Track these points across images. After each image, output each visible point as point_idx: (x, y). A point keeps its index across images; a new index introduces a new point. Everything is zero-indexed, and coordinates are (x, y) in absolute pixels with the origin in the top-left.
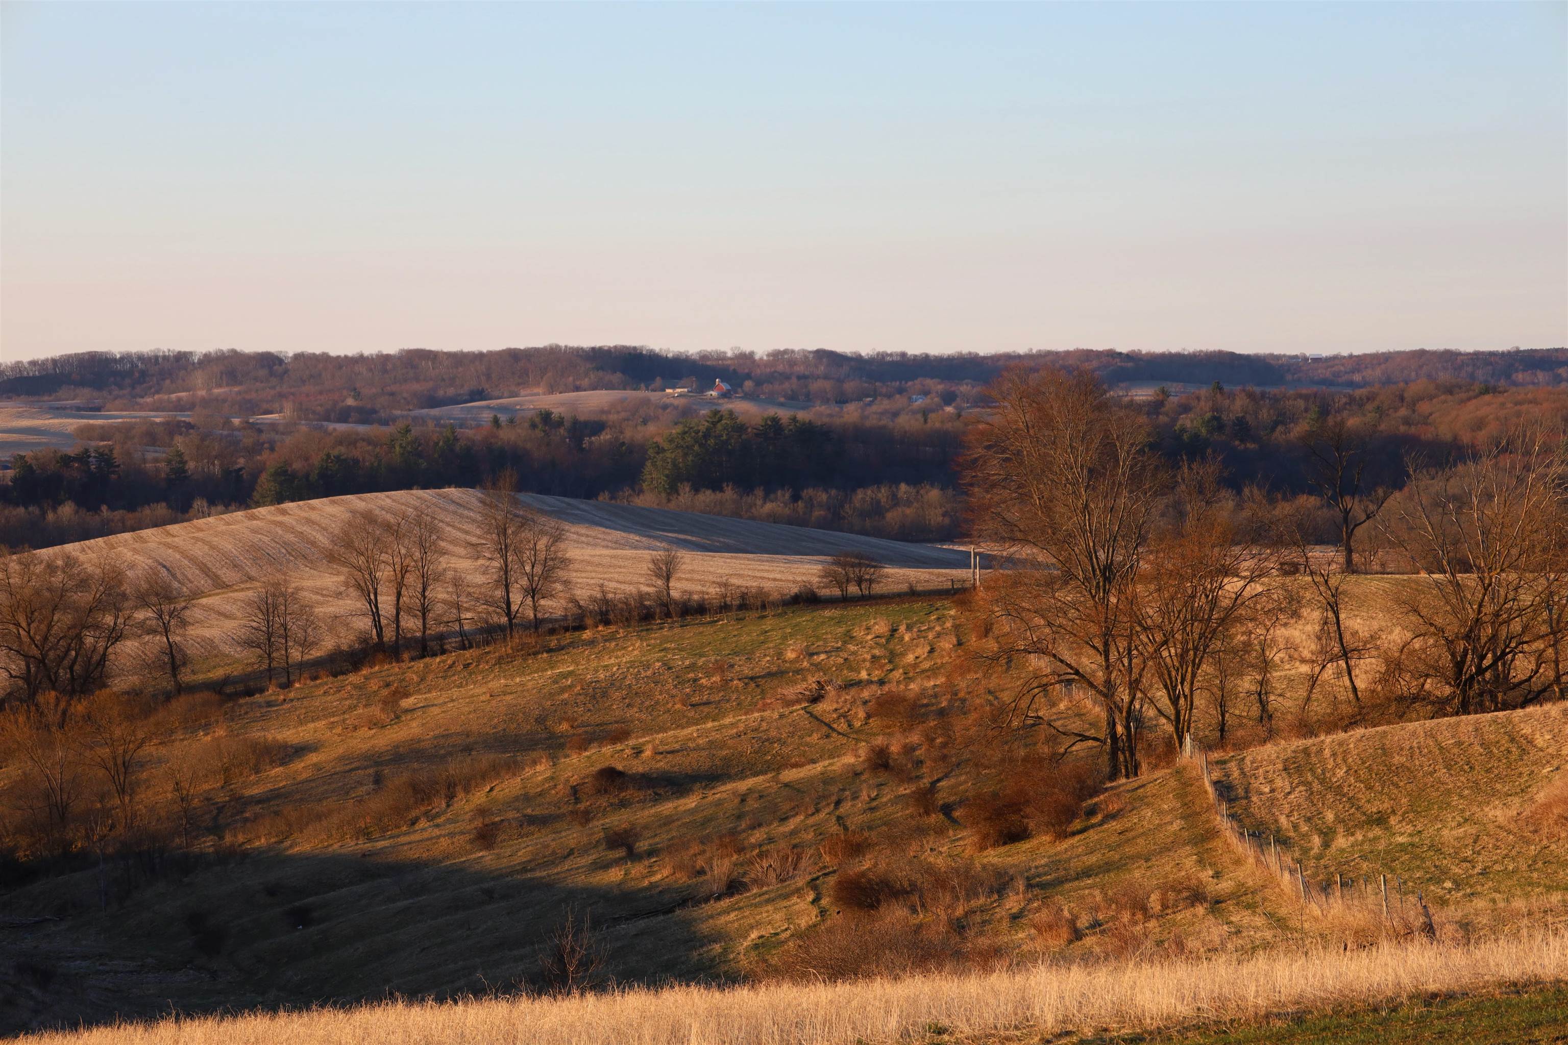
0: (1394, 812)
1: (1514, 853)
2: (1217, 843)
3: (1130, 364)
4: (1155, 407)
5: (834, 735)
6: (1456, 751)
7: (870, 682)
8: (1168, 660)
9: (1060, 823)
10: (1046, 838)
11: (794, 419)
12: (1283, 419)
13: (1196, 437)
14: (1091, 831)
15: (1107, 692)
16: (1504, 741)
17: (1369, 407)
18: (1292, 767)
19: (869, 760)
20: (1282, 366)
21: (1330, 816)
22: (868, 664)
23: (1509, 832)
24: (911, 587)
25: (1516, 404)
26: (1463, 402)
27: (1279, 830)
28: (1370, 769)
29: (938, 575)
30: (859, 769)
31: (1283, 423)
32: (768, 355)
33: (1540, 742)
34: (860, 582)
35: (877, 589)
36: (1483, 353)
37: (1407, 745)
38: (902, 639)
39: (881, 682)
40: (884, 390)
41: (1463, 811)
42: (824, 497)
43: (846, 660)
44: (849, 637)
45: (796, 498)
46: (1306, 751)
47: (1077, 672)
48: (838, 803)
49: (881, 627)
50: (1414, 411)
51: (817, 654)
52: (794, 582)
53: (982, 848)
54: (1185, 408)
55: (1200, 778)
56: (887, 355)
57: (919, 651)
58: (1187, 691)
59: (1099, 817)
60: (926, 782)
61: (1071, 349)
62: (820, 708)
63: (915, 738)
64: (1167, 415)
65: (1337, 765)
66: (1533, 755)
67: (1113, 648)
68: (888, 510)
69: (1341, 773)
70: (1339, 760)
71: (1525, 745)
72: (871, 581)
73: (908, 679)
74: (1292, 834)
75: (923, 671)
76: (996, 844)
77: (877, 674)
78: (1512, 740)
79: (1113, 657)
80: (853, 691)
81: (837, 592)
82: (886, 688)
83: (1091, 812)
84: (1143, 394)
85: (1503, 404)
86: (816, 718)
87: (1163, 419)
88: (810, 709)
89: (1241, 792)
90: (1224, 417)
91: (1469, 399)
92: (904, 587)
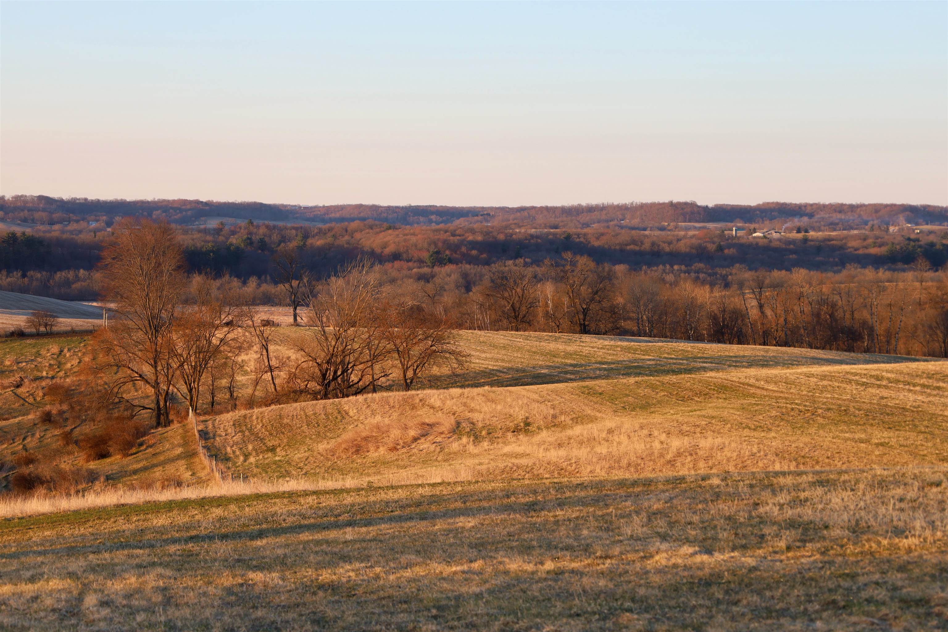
0: (279, 446)
1: (321, 465)
2: (197, 460)
3: (207, 208)
4: (218, 231)
5: (26, 404)
6: (313, 417)
7: (47, 378)
8: (187, 370)
9: (125, 449)
10: (119, 457)
11: (24, 234)
12: (284, 239)
13: (238, 248)
14: (140, 454)
15: (156, 385)
16: (336, 414)
17: (330, 234)
18: (236, 424)
19: (41, 417)
20: (288, 211)
21: (250, 447)
22: (47, 368)
23: (322, 455)
24: (72, 329)
25: (404, 235)
26: (377, 233)
27: (226, 454)
28: (272, 425)
29: (88, 323)
30: (36, 422)
31: (284, 242)
32: (12, 198)
33: (351, 414)
34: (46, 325)
35: (55, 329)
36: (392, 207)
37: (291, 414)
38: (65, 356)
39: (53, 378)
40: (75, 218)
41: (309, 445)
42: (39, 275)
43: (36, 366)
44: (38, 354)
45: (24, 276)
46: (245, 417)
47: (141, 376)
48: (24, 439)
49: (55, 349)
50: (352, 237)
51: (21, 362)
52: (12, 325)
53: (88, 461)
54: (233, 233)
55: (193, 429)
56: (77, 199)
57: (73, 362)
58: (196, 386)
59: (145, 447)
60: (68, 429)
61: (176, 199)
62: (20, 391)
63: (65, 407)
64: (224, 236)
65: (258, 423)
66: (348, 419)
67: (159, 363)
68: (73, 283)
69: (259, 427)
70: (259, 421)
71: (343, 414)
72: (51, 325)
73: (66, 376)
74: (232, 456)
75: (75, 372)
76: (94, 459)
77: (51, 373)
78: (339, 412)
79: (159, 368)
80: (37, 382)
81: (34, 330)
82: (54, 381)
83: (141, 445)
84: (213, 223)
85: (398, 235)
86: (18, 396)
87: (221, 238)
88: (15, 391)
89: (211, 435)
90: (253, 238)
91: (381, 232)
92: (69, 328)
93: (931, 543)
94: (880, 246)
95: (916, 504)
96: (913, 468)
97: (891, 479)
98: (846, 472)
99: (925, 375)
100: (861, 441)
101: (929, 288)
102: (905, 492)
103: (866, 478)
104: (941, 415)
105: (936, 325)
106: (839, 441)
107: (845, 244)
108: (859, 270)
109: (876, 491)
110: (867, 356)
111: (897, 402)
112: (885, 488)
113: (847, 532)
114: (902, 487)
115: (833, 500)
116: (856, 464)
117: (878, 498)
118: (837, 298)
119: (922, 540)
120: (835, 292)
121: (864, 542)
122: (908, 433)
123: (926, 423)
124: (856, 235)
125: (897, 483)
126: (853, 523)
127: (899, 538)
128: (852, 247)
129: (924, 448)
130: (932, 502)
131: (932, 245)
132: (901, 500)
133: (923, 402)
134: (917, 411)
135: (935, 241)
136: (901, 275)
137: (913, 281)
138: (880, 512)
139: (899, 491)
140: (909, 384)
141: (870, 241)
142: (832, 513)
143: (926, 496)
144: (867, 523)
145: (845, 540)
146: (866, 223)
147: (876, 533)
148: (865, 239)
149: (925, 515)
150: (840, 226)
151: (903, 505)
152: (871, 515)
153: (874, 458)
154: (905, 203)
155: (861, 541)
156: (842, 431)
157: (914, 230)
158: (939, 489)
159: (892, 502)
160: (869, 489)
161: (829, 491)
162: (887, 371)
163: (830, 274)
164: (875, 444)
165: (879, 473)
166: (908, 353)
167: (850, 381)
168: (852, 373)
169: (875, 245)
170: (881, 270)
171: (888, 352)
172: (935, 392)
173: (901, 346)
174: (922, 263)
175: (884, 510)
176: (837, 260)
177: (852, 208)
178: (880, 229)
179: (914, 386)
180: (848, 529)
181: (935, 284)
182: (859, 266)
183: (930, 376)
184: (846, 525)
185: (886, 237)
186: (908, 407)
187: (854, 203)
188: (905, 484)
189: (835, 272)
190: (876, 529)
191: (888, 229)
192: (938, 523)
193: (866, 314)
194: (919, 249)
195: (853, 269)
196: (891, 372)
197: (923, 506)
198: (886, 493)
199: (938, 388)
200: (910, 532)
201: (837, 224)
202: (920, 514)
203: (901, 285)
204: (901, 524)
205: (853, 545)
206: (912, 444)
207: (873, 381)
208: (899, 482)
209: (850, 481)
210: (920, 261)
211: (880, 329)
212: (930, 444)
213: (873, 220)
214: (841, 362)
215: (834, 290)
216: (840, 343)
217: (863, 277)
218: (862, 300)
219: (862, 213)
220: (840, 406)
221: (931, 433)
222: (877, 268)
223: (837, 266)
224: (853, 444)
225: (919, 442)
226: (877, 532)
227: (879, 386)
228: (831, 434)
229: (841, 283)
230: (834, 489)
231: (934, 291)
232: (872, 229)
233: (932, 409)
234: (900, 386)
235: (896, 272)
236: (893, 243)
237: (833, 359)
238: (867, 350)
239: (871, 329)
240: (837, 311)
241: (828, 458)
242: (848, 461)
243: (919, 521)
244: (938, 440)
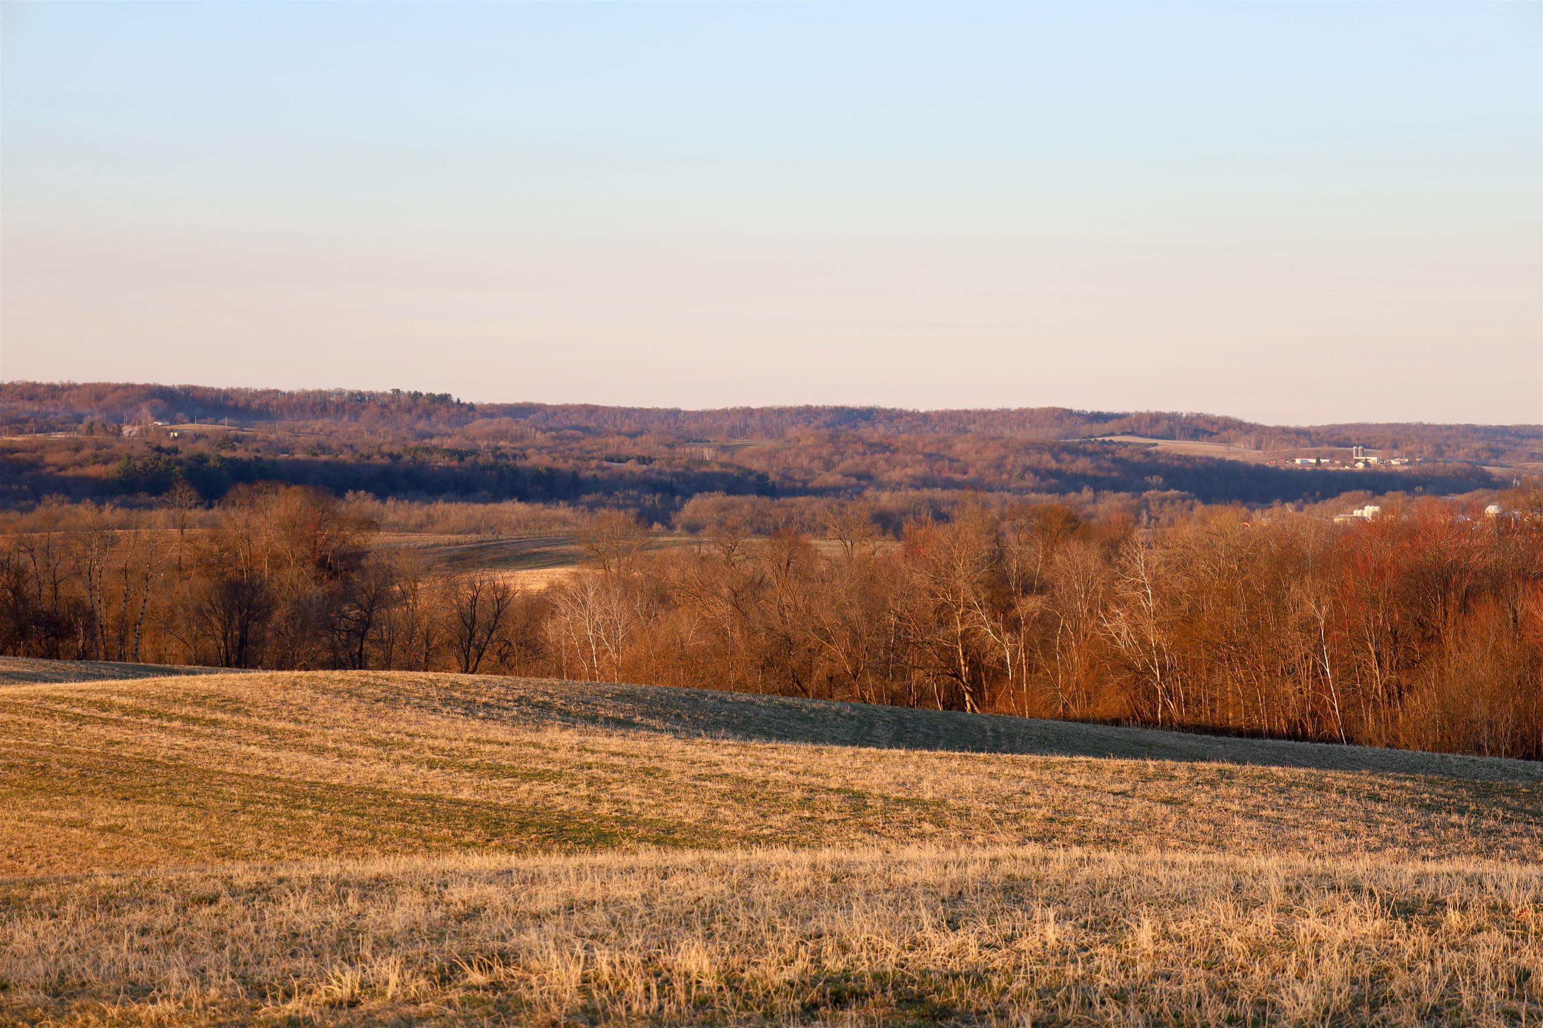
93: (198, 1010)
94: (106, 462)
95: (171, 939)
96: (167, 871)
97: (126, 893)
98: (42, 883)
99: (189, 700)
100: (73, 824)
101: (197, 538)
102: (152, 917)
103: (80, 893)
104: (220, 772)
105: (209, 607)
106: (31, 825)
107: (41, 458)
108: (67, 506)
109: (98, 916)
110: (83, 666)
111: (139, 750)
112: (114, 910)
113: (42, 994)
114: (146, 907)
115: (17, 936)
116: (62, 868)
117: (101, 928)
118: (25, 558)
119: (181, 1004)
120: (22, 548)
121: (74, 1012)
122: (159, 808)
123: (191, 788)
124: (61, 441)
125: (136, 901)
126: (55, 978)
127: (138, 1003)
128: (54, 465)
129: (189, 833)
130: (201, 934)
131: (201, 459)
132: (144, 932)
133: (186, 749)
134: (176, 766)
135: (206, 452)
136: (146, 514)
137: (167, 527)
138: (103, 954)
139: (140, 916)
140: (160, 716)
141: (87, 452)
142: (14, 961)
143: (190, 923)
144: (79, 976)
145: (40, 1010)
146: (79, 419)
147: (97, 995)
148: (77, 450)
149: (188, 957)
150: (31, 424)
151: (147, 941)
152: (88, 962)
153: (96, 854)
154: (151, 382)
155: (69, 1011)
156: (36, 807)
157: (167, 433)
158: (214, 909)
159: (127, 936)
160: (84, 913)
161: (10, 919)
162: (120, 694)
163: (13, 515)
164: (99, 829)
165: (103, 883)
166: (160, 660)
167: (51, 714)
168: (55, 698)
169: (95, 460)
170: (108, 508)
171: (121, 658)
172: (208, 731)
173: (146, 646)
174: (184, 492)
175: (112, 952)
176: (25, 487)
177: (54, 391)
178: (106, 430)
179: (170, 720)
180: (45, 990)
181: (207, 531)
182: (67, 498)
183: (199, 701)
184: (41, 981)
185: (117, 445)
186: (159, 759)
187: (57, 382)
188: (152, 902)
189: (22, 511)
190: (96, 988)
191: (120, 431)
192: (212, 972)
193: (80, 588)
194: (177, 468)
195: (55, 505)
196: (127, 694)
197: (184, 941)
198: (117, 920)
199: (215, 723)
200: (160, 991)
201: (26, 421)
202: (178, 956)
203: (145, 534)
204: (143, 976)
205: (53, 1019)
206: (167, 827)
207: (94, 712)
208: (141, 898)
209: (49, 900)
210: (180, 490)
211: (106, 616)
212: (199, 827)
213: (92, 414)
214: (34, 678)
215: (20, 543)
216: (33, 642)
217: (74, 520)
218: (73, 563)
219: (71, 400)
220: (33, 759)
221: (201, 806)
222: (100, 503)
223: (25, 499)
224: (58, 830)
225: (180, 822)
226: (99, 993)
227: (105, 722)
228: (16, 813)
229: (33, 530)
230: (19, 916)
231: (205, 544)
232: (90, 430)
233: (203, 762)
234: (144, 721)
235: (135, 511)
236: (129, 457)
237: (18, 673)
238: (82, 656)
239: (91, 616)
240: (26, 582)
241: (10, 857)
242: (48, 862)
243: (176, 970)
244: (215, 819)
